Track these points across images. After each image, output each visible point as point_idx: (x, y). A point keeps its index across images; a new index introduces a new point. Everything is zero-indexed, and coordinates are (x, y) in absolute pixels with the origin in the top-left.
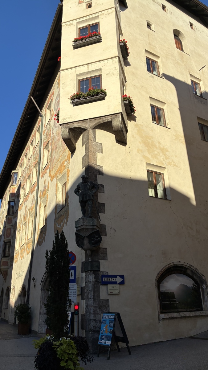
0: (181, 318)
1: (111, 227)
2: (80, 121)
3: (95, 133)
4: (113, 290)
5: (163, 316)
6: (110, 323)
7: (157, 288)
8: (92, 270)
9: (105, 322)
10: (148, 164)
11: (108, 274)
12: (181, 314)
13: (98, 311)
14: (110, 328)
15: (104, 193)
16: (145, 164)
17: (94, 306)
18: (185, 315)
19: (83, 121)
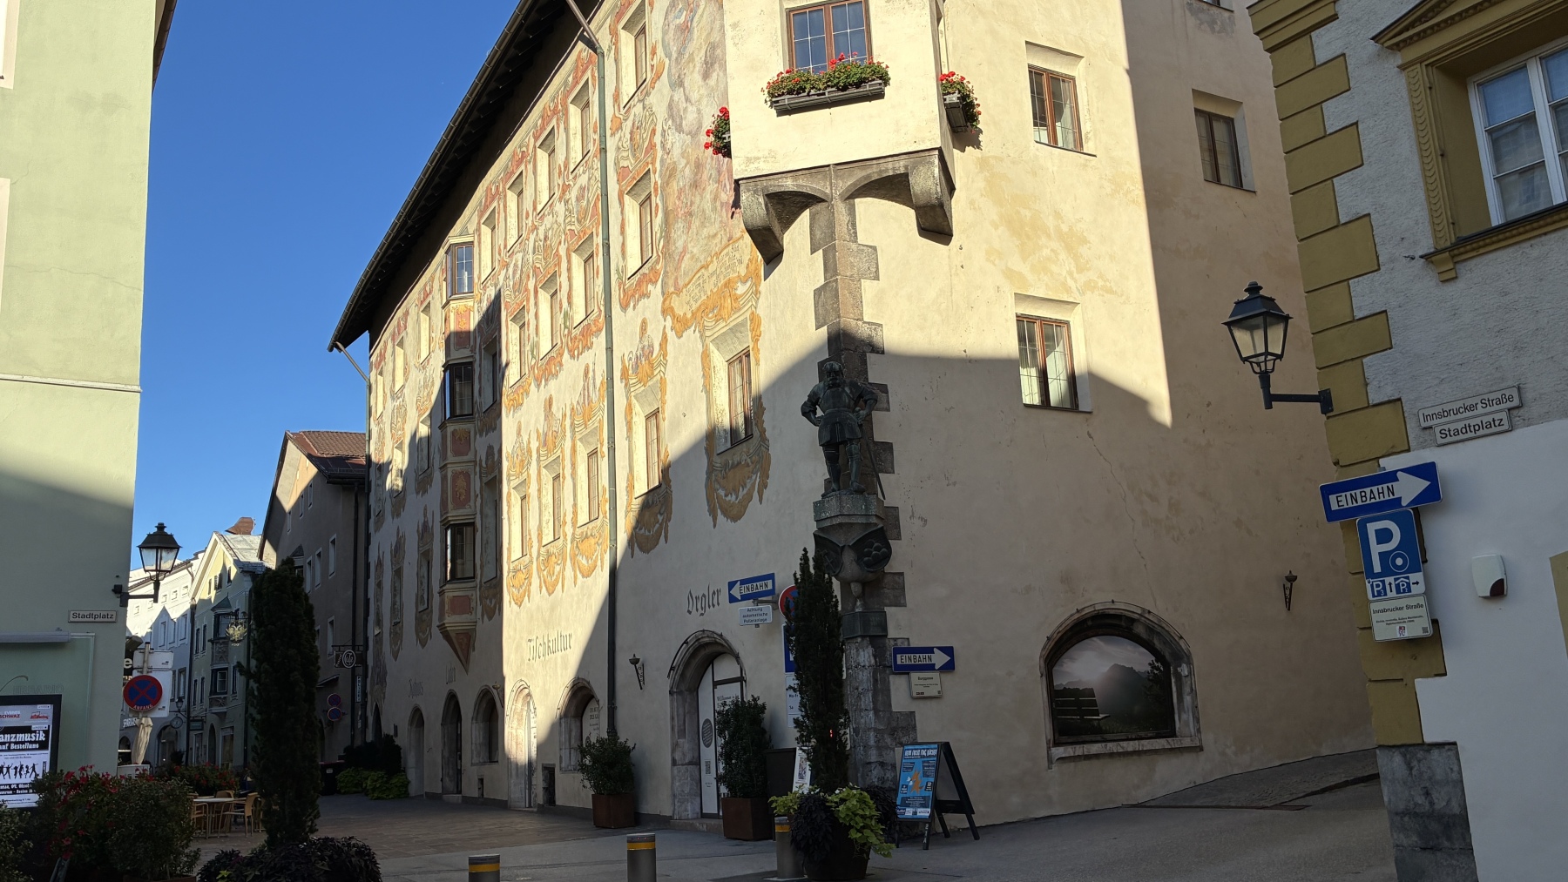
0: (1112, 755)
1: (913, 513)
2: (804, 172)
3: (852, 212)
4: (925, 686)
5: (1059, 752)
6: (924, 767)
7: (1044, 678)
8: (867, 636)
9: (911, 766)
10: (1020, 298)
11: (909, 644)
12: (1112, 747)
13: (888, 740)
14: (926, 779)
15: (888, 410)
16: (1011, 300)
17: (876, 730)
18: (1123, 748)
19: (813, 171)
